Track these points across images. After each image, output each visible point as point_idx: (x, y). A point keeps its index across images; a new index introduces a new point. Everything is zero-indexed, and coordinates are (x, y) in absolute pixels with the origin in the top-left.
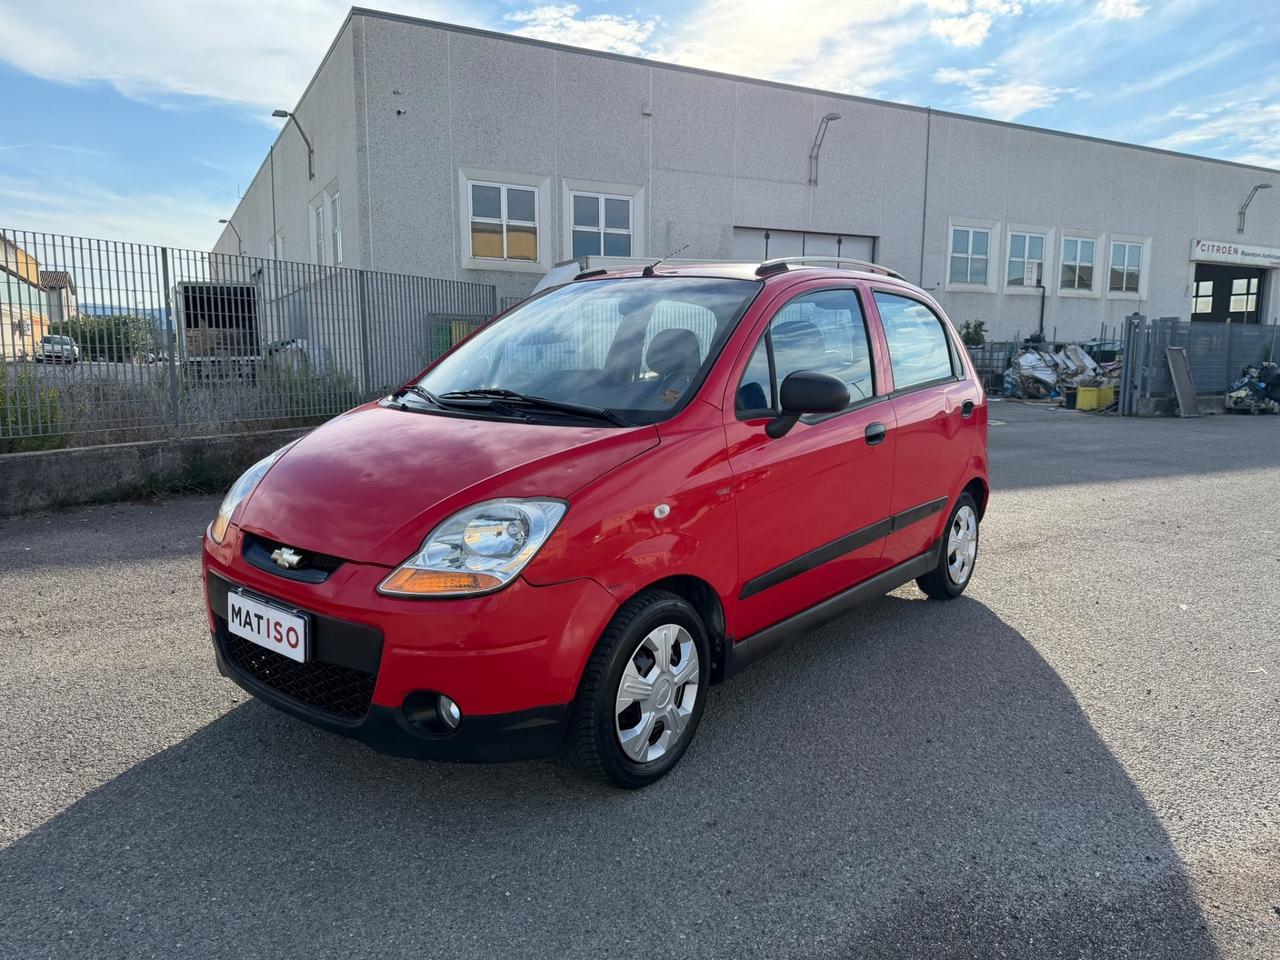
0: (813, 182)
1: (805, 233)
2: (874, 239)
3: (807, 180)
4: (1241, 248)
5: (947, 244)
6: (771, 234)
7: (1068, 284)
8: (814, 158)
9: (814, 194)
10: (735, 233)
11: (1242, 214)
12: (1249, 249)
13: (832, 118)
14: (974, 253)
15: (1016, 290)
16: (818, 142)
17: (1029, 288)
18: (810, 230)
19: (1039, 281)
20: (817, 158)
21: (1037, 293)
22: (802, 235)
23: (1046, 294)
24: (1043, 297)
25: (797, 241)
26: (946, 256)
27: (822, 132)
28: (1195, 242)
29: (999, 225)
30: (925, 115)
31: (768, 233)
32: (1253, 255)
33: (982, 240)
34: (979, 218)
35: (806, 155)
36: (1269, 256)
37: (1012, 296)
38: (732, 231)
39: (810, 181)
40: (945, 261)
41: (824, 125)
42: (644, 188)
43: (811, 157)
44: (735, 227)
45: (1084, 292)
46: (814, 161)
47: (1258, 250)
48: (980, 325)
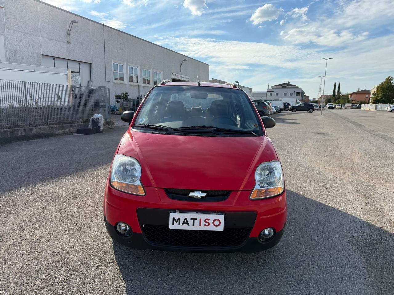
0: (69, 42)
1: (67, 59)
2: (90, 64)
3: (67, 42)
4: (181, 76)
5: (112, 68)
6: (56, 59)
7: (144, 82)
8: (68, 34)
9: (70, 47)
10: (42, 57)
11: (181, 67)
12: (183, 76)
13: (74, 22)
14: (119, 71)
15: (131, 83)
16: (70, 29)
17: (135, 83)
18: (69, 59)
19: (137, 81)
20: (69, 34)
21: (137, 85)
22: (67, 60)
23: (140, 85)
24: (139, 86)
25: (65, 62)
26: (112, 71)
27: (71, 26)
28: (172, 73)
29: (125, 64)
30: (103, 26)
31: (54, 58)
32: (184, 78)
33: (121, 67)
34: (120, 61)
35: (66, 33)
36: (187, 78)
37: (131, 85)
38: (41, 56)
39: (68, 42)
40: (112, 73)
41: (71, 24)
42: (3, 36)
43: (67, 34)
44: (42, 55)
45: (148, 85)
46: (69, 36)
47: (184, 76)
48: (127, 93)
